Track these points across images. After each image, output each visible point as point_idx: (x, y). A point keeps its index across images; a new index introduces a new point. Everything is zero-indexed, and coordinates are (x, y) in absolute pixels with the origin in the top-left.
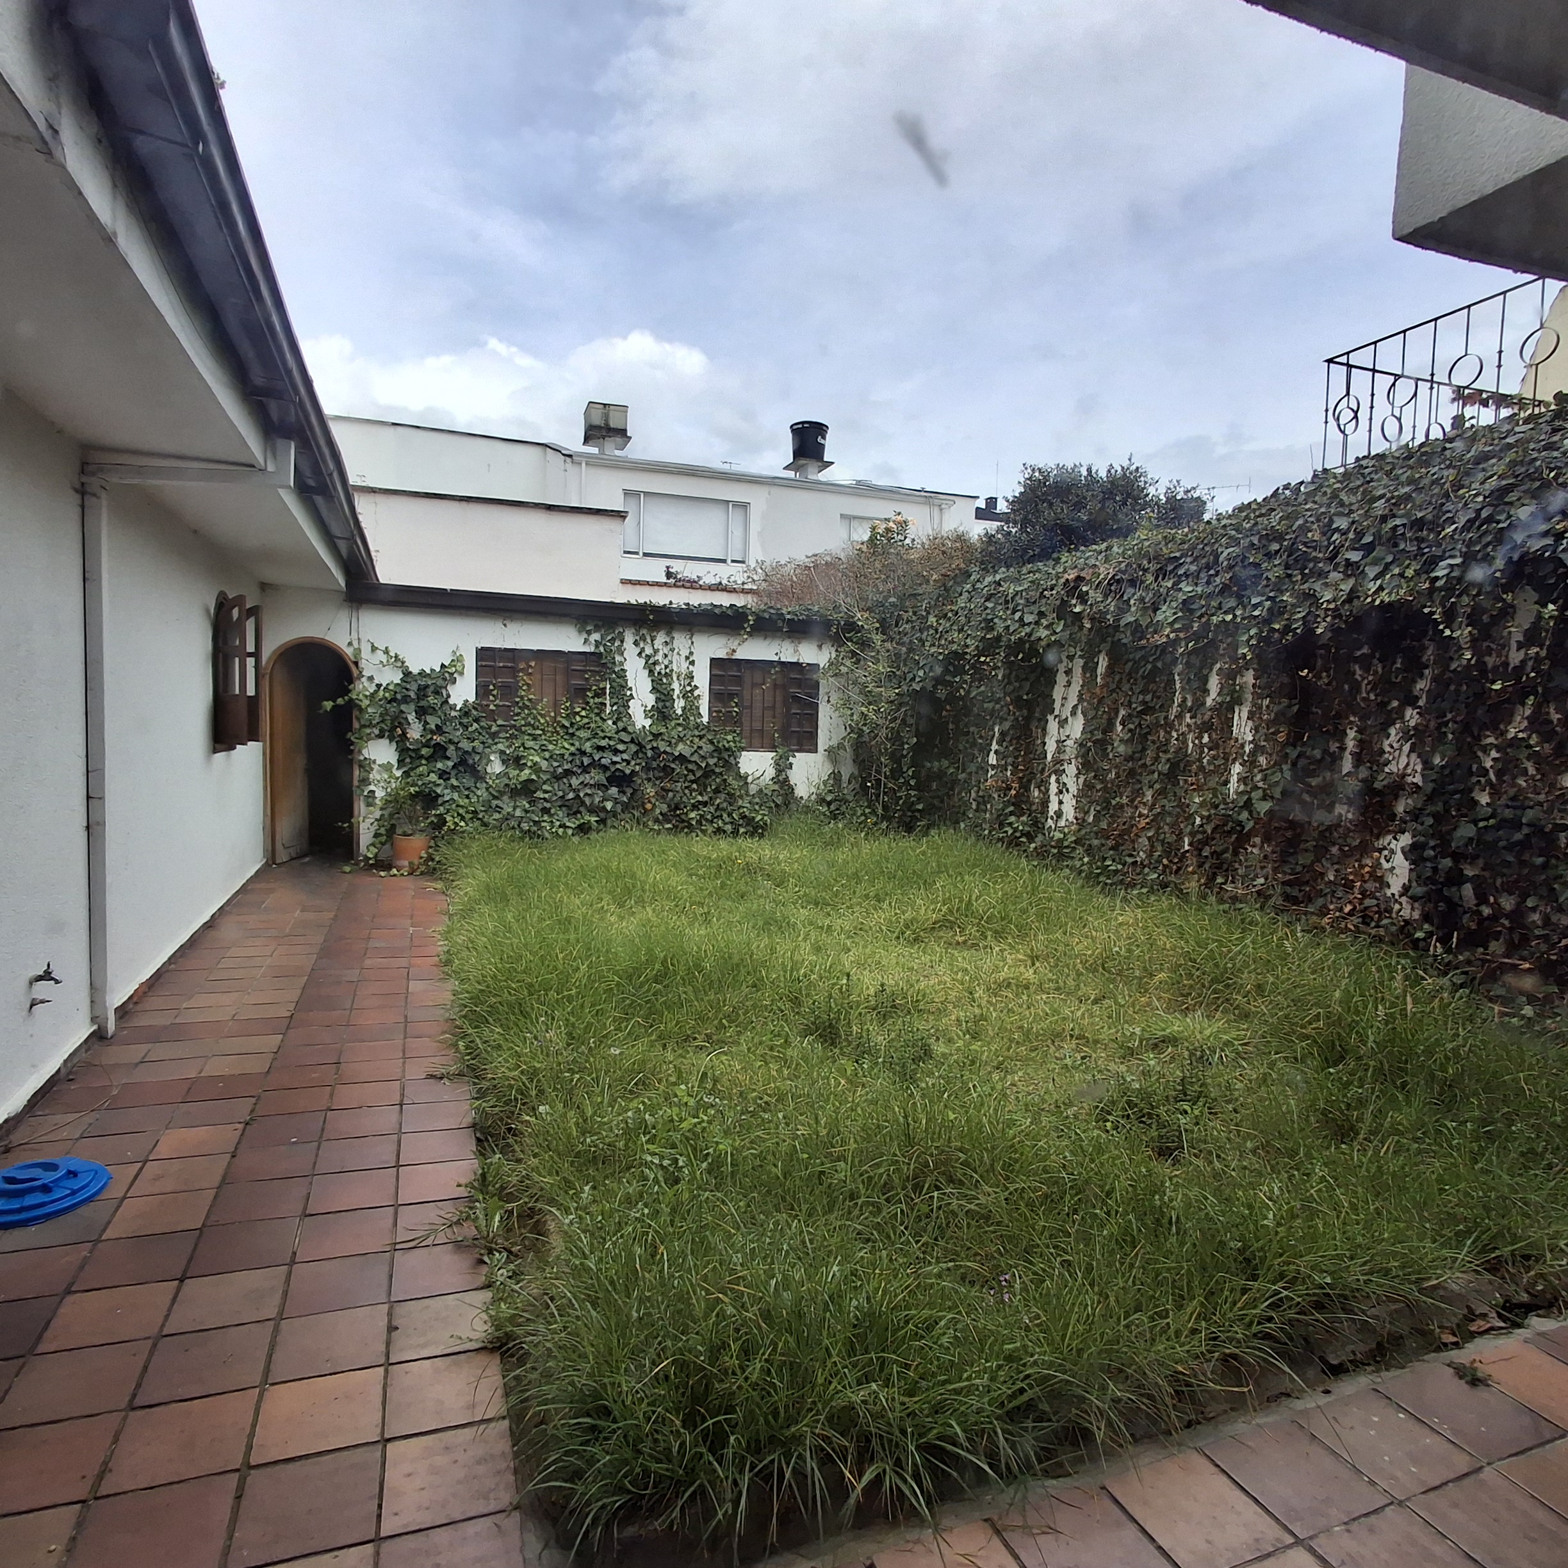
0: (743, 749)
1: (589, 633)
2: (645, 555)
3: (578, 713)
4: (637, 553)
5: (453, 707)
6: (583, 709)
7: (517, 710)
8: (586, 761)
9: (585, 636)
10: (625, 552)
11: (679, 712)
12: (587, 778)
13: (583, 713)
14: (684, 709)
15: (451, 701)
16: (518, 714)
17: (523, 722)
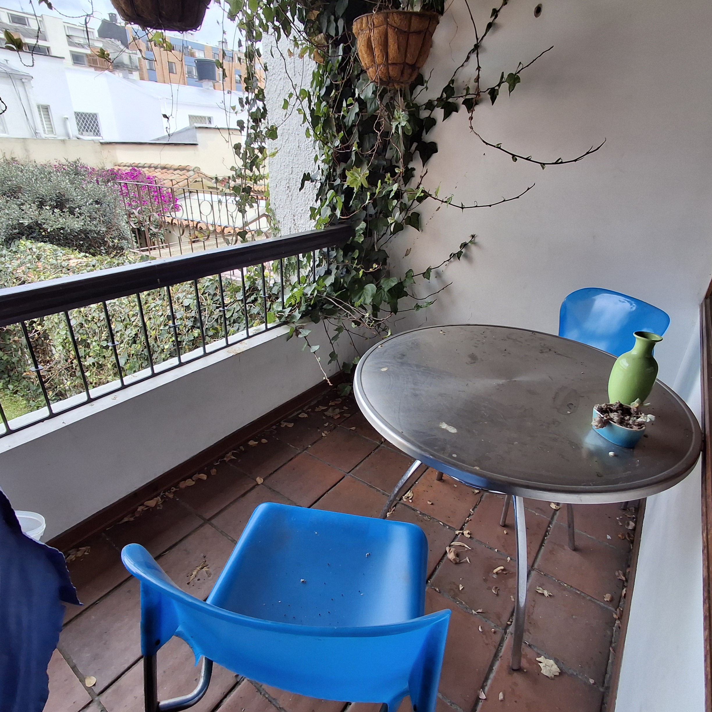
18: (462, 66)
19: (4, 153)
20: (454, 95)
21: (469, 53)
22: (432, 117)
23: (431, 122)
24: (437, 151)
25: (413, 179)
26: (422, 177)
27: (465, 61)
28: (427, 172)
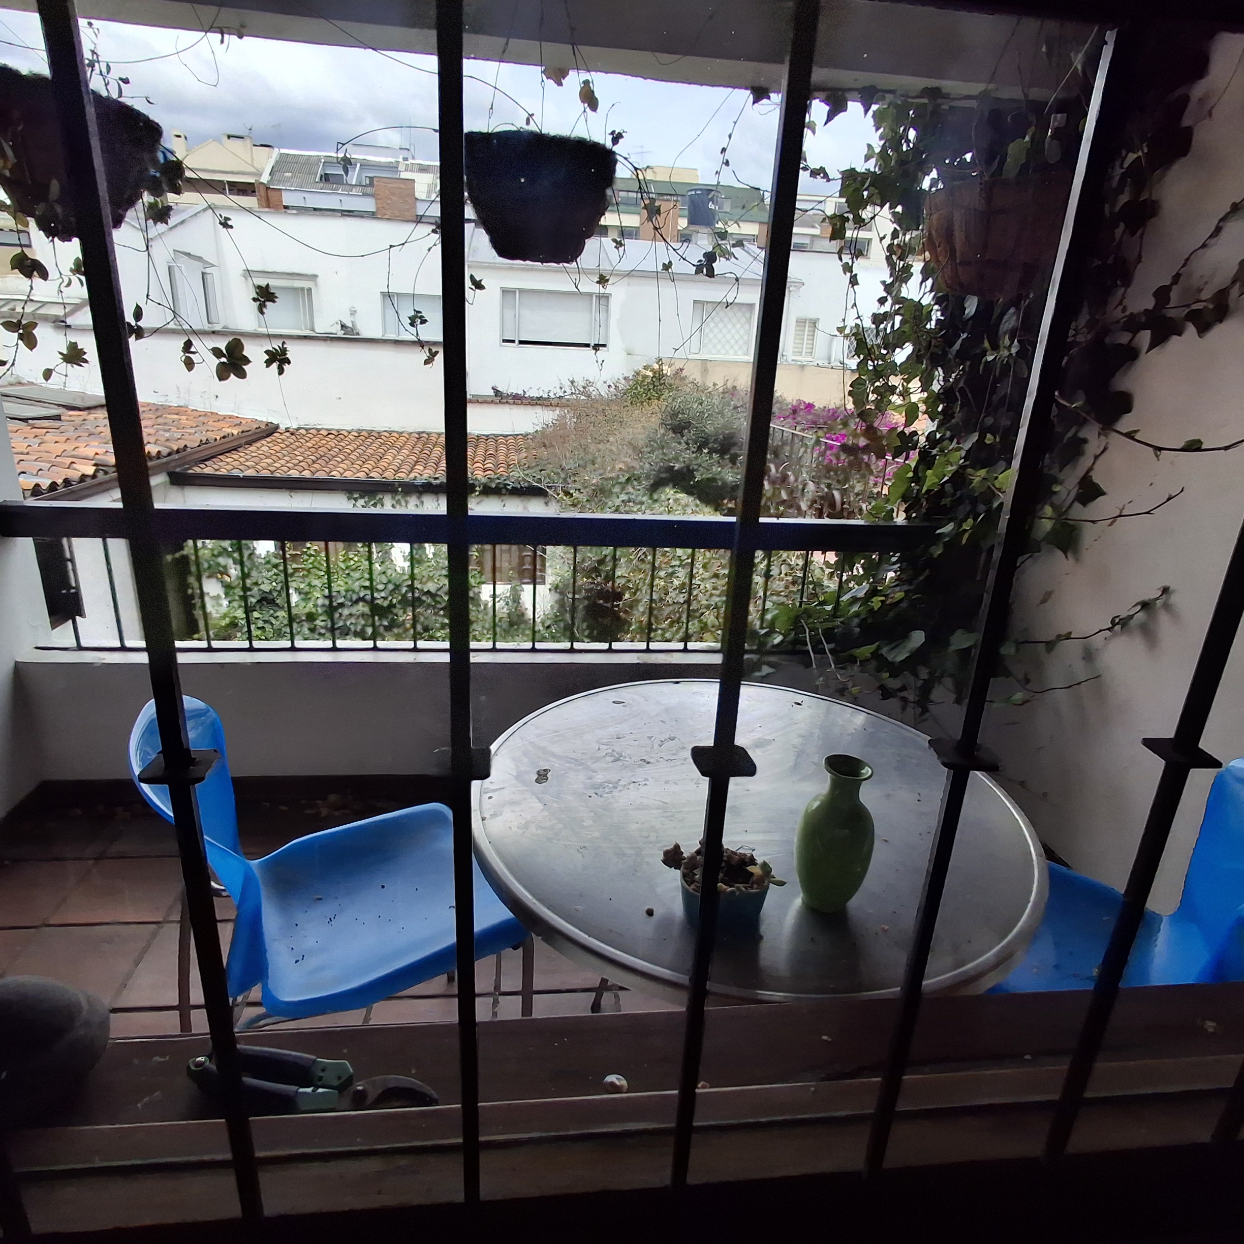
0: (483, 583)
1: (356, 500)
2: (521, 342)
3: (352, 559)
4: (513, 341)
5: (259, 557)
6: (356, 555)
7: (306, 557)
8: (355, 597)
9: (354, 502)
10: (504, 341)
11: (431, 556)
12: (354, 610)
13: (356, 559)
14: (434, 554)
15: (257, 552)
16: (307, 561)
17: (311, 566)
18: (1204, 246)
19: (727, 380)
20: (1168, 304)
21: (1221, 220)
22: (1133, 345)
23: (1131, 354)
24: (1130, 411)
25: (1082, 459)
26: (1096, 457)
27: (1211, 237)
28: (1105, 449)
